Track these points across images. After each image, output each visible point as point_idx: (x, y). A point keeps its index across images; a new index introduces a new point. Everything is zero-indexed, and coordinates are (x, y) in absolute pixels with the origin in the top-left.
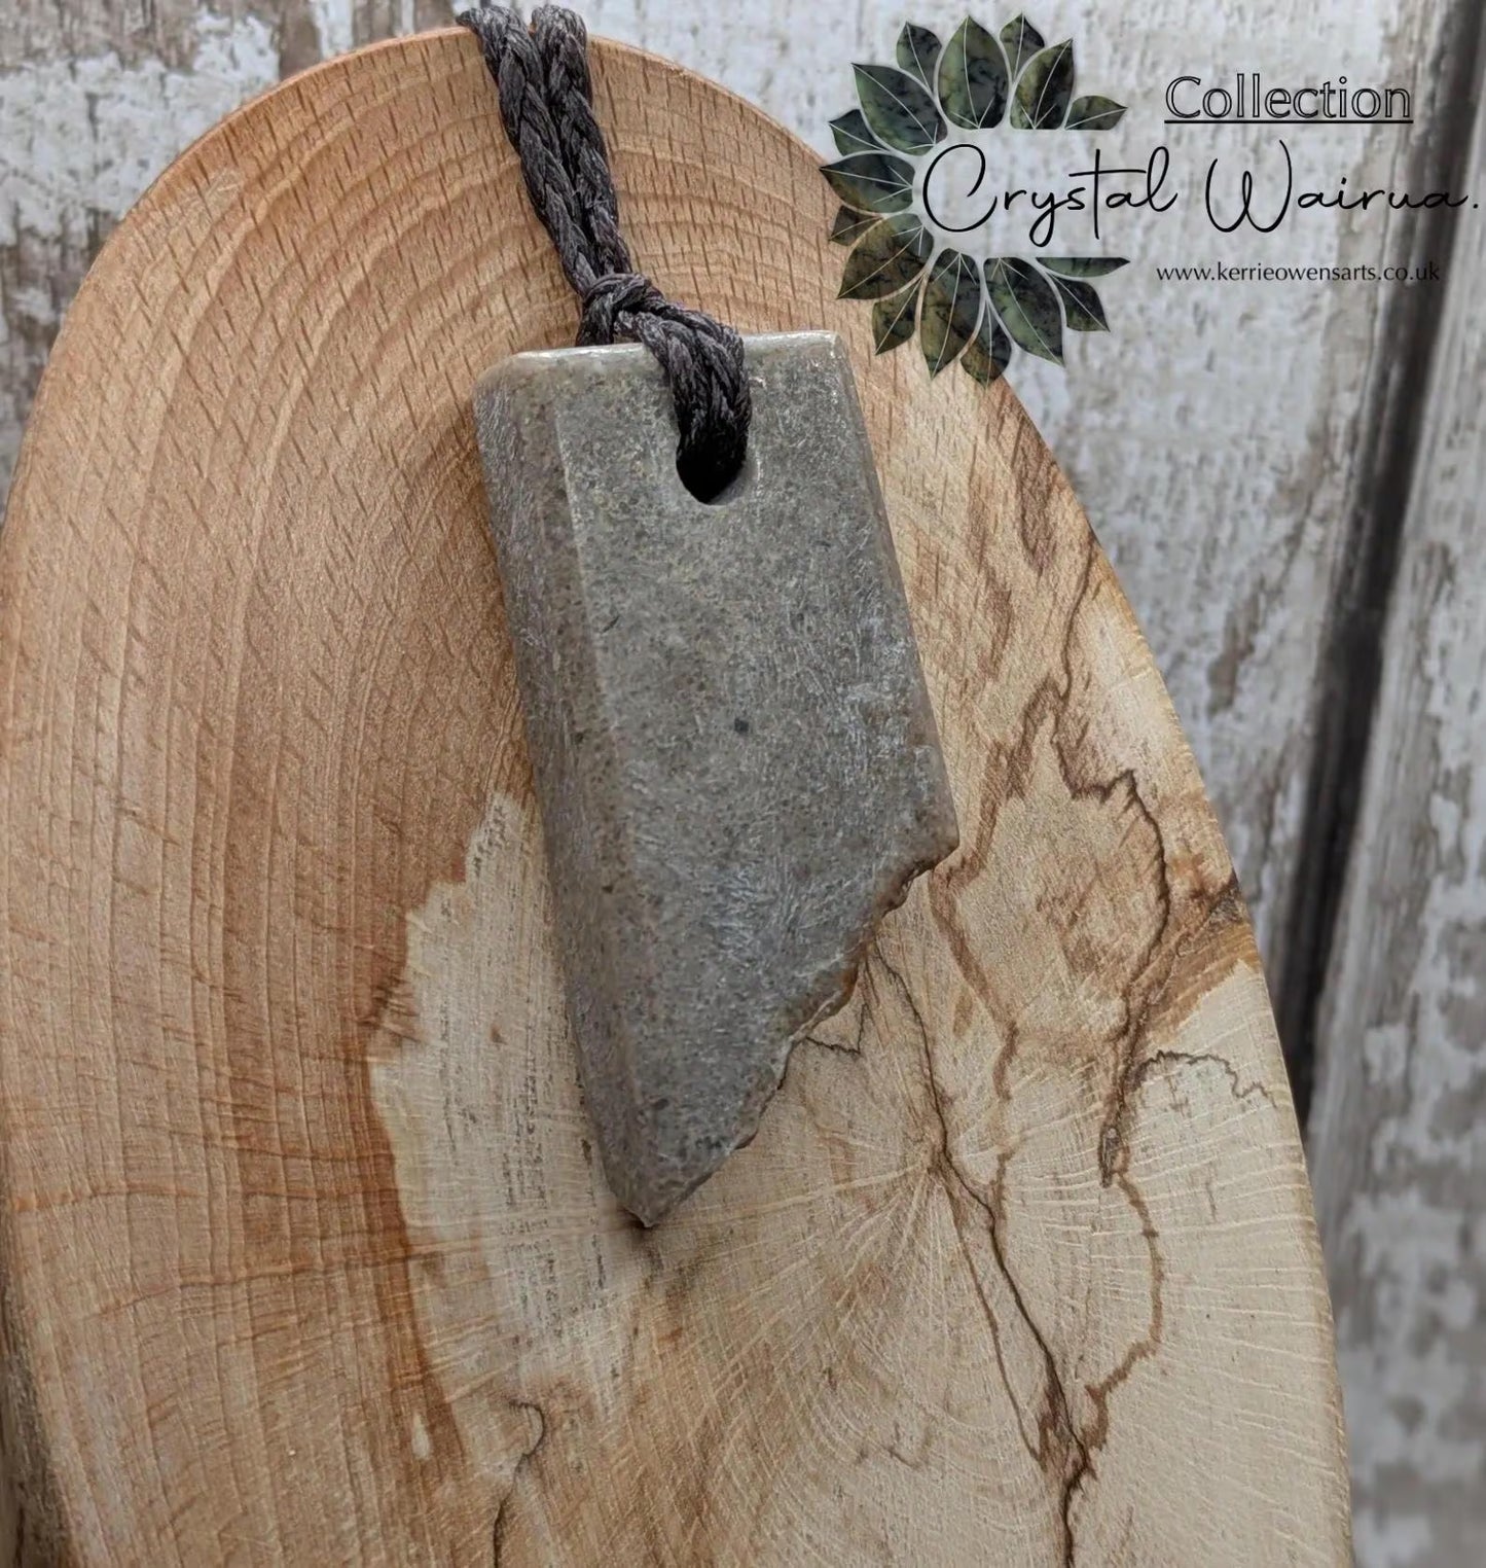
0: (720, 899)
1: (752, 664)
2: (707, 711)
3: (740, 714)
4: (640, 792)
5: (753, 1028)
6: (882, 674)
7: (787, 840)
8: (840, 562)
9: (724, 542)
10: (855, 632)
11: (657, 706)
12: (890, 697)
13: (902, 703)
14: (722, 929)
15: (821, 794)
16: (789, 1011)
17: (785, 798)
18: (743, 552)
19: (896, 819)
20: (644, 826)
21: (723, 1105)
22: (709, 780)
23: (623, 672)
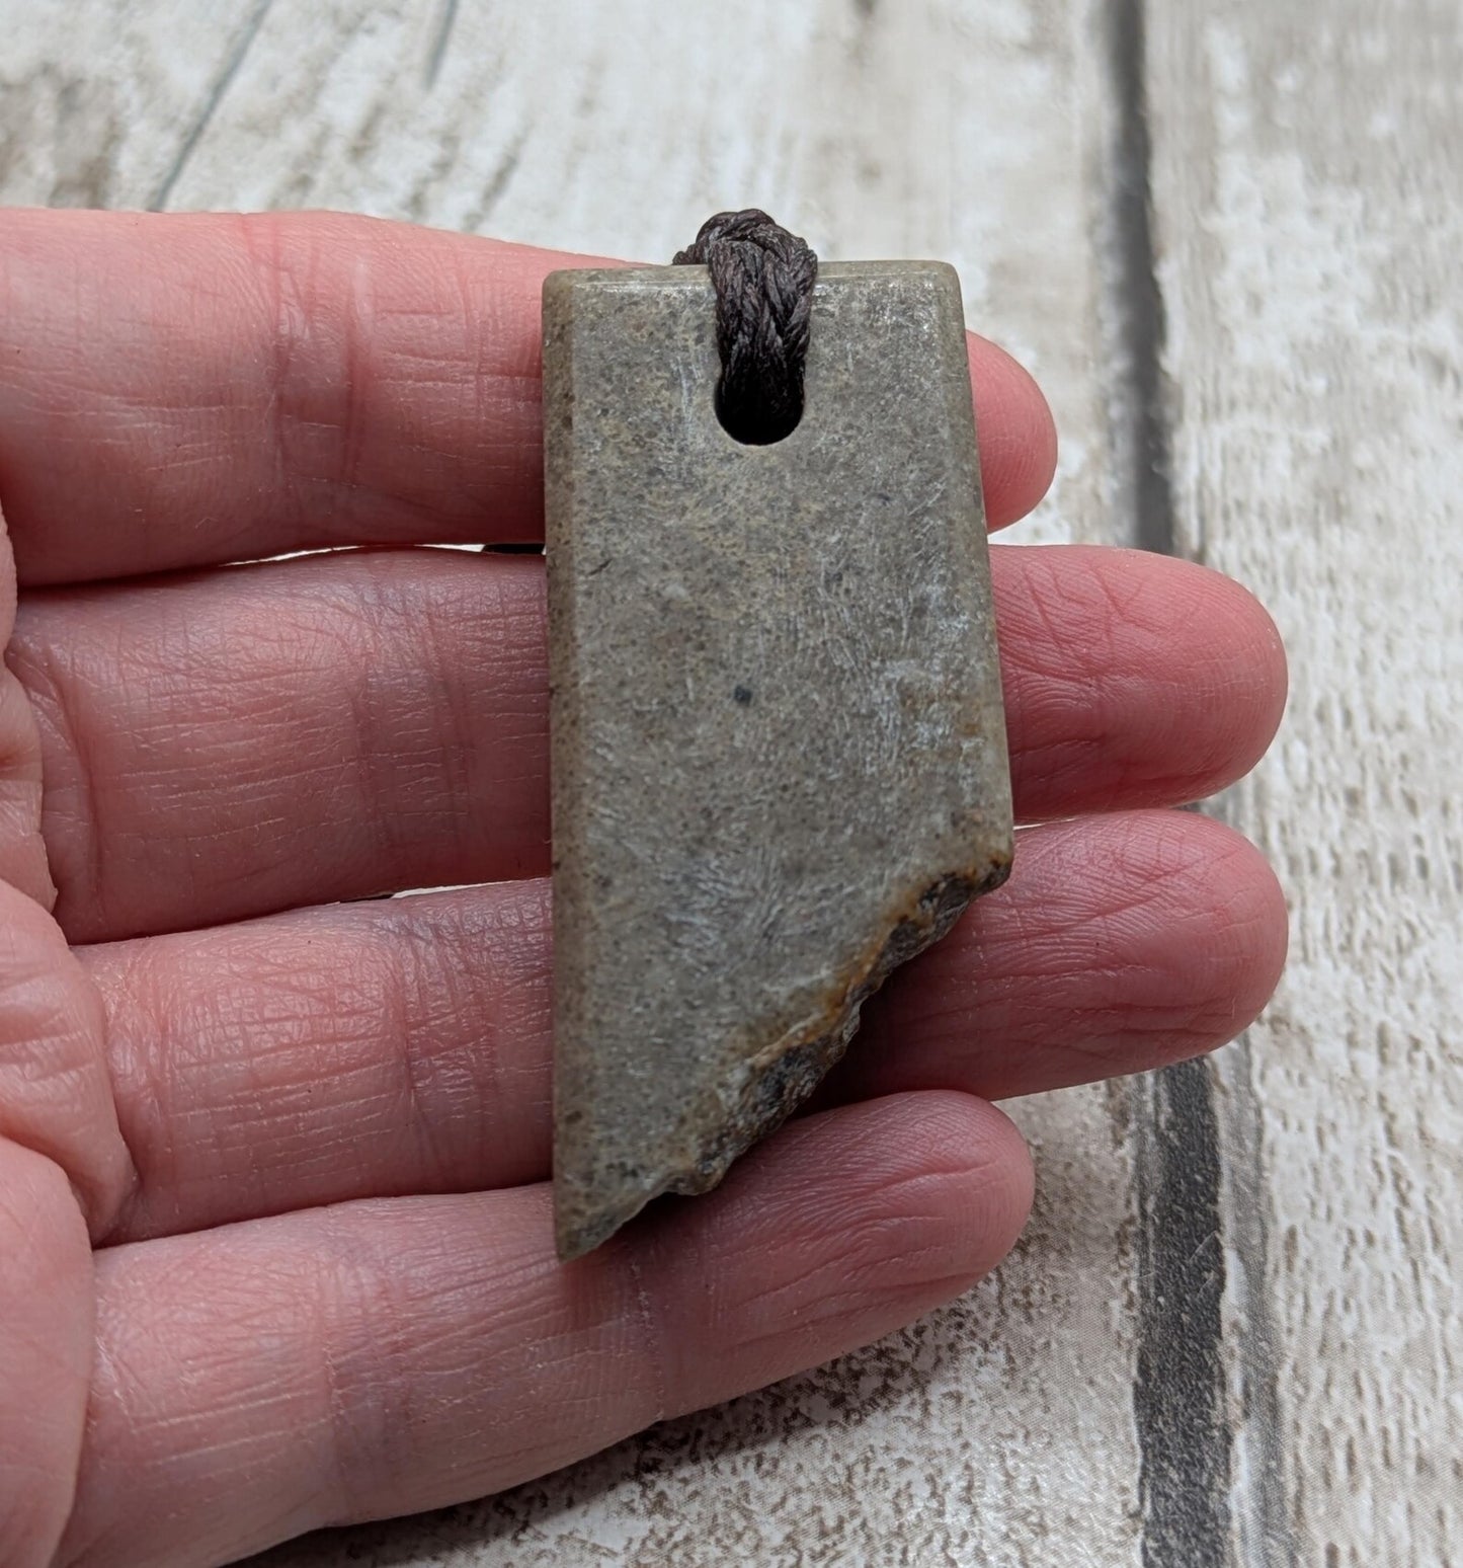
0: (684, 890)
1: (767, 626)
2: (702, 673)
3: (743, 681)
4: (604, 758)
5: (700, 1043)
6: (933, 651)
7: (780, 829)
8: (900, 518)
9: (755, 484)
10: (906, 599)
11: (642, 663)
12: (940, 678)
13: (954, 686)
14: (680, 924)
15: (832, 783)
16: (750, 1030)
17: (785, 781)
18: (778, 499)
19: (924, 820)
20: (602, 797)
21: (648, 1128)
22: (692, 752)
23: (606, 622)
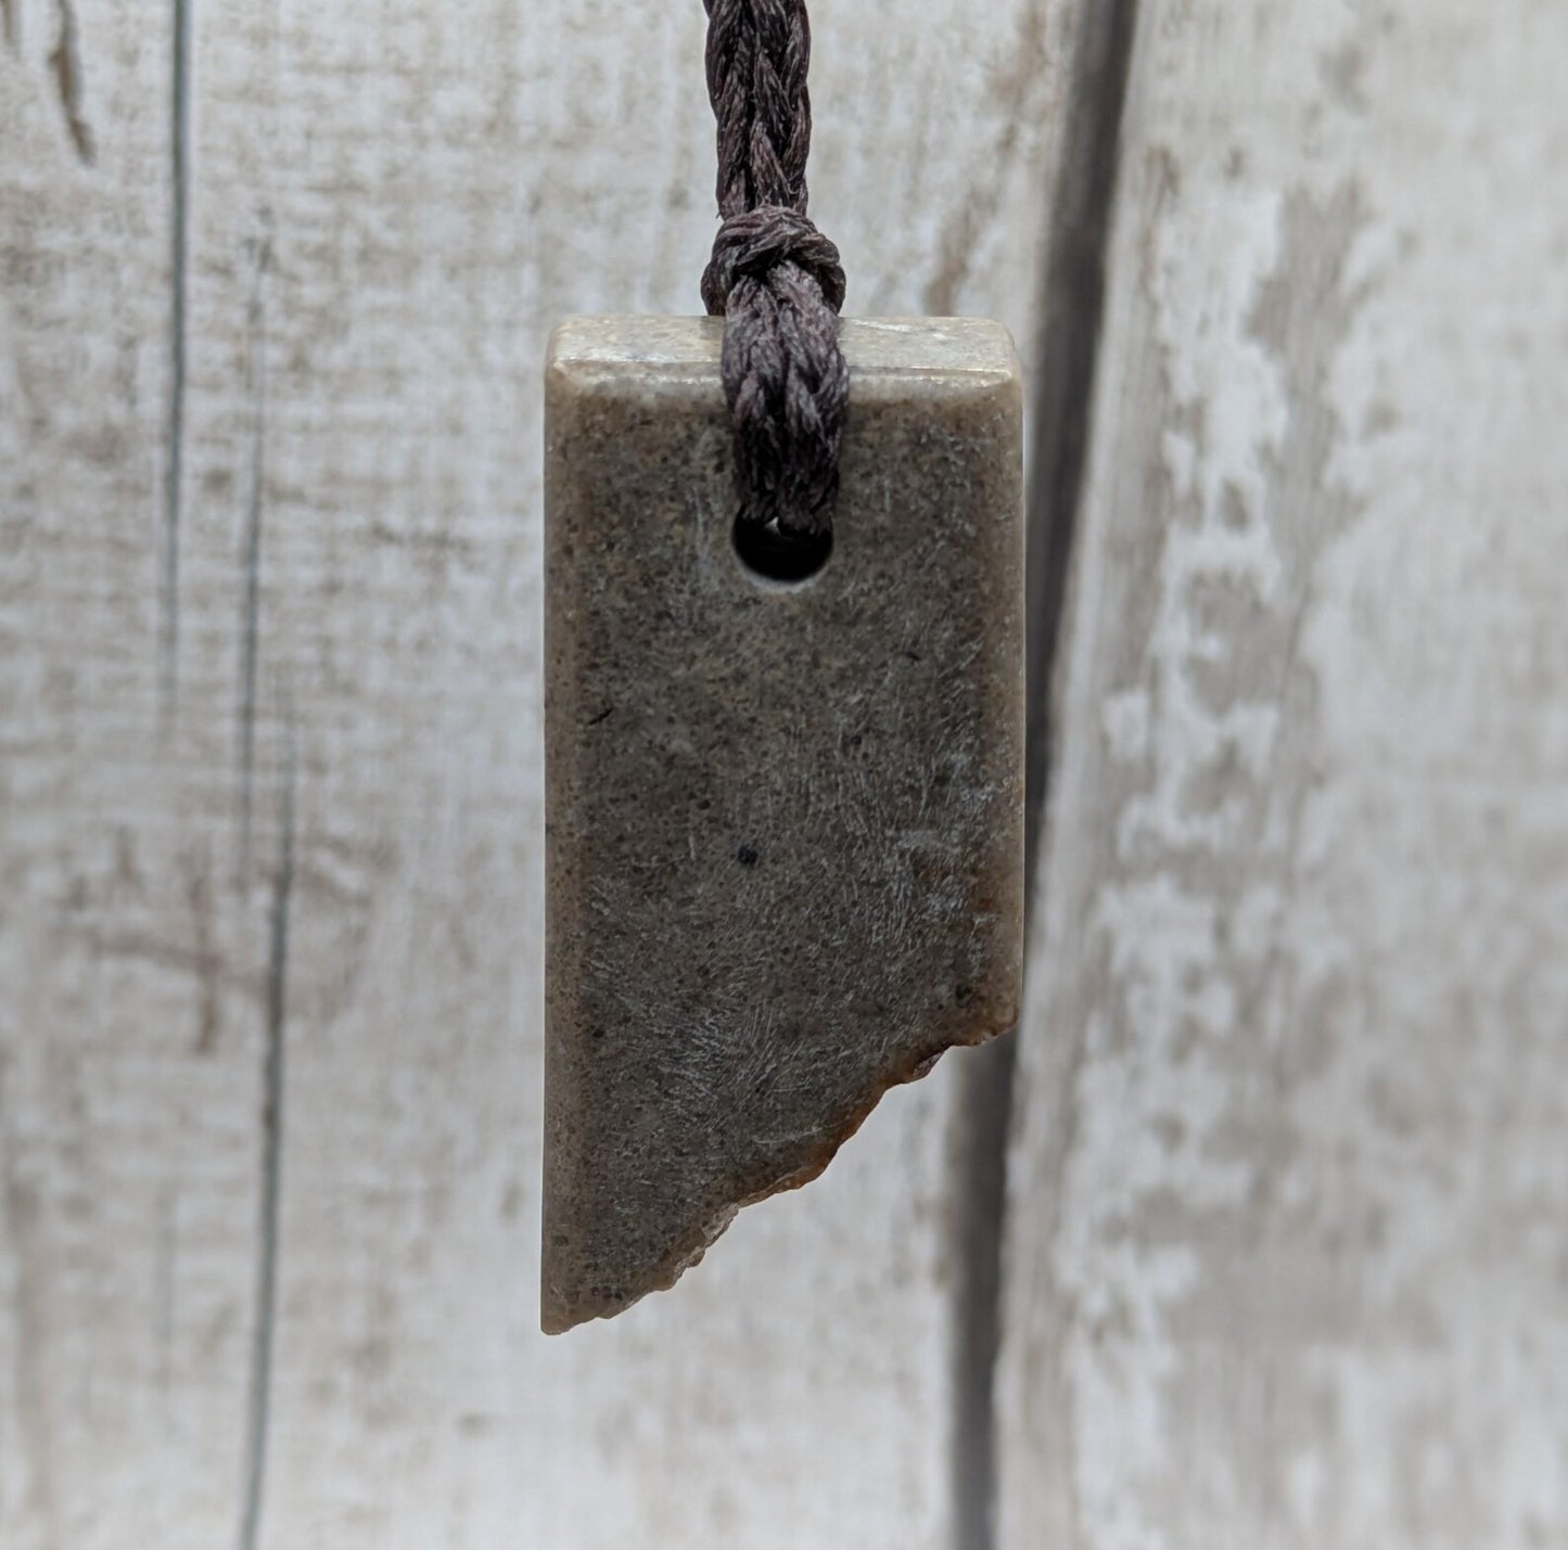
0: (676, 1045)
1: (778, 787)
2: (705, 833)
3: (749, 842)
4: (599, 913)
5: (688, 1186)
6: (952, 822)
7: (778, 991)
8: (928, 680)
9: (773, 634)
10: (928, 766)
11: (642, 819)
12: (957, 850)
13: (972, 859)
14: (672, 1076)
15: (835, 948)
16: (737, 1177)
17: (786, 944)
18: (796, 652)
19: (928, 992)
20: (596, 950)
21: (633, 1258)
22: (691, 911)
23: (605, 774)
